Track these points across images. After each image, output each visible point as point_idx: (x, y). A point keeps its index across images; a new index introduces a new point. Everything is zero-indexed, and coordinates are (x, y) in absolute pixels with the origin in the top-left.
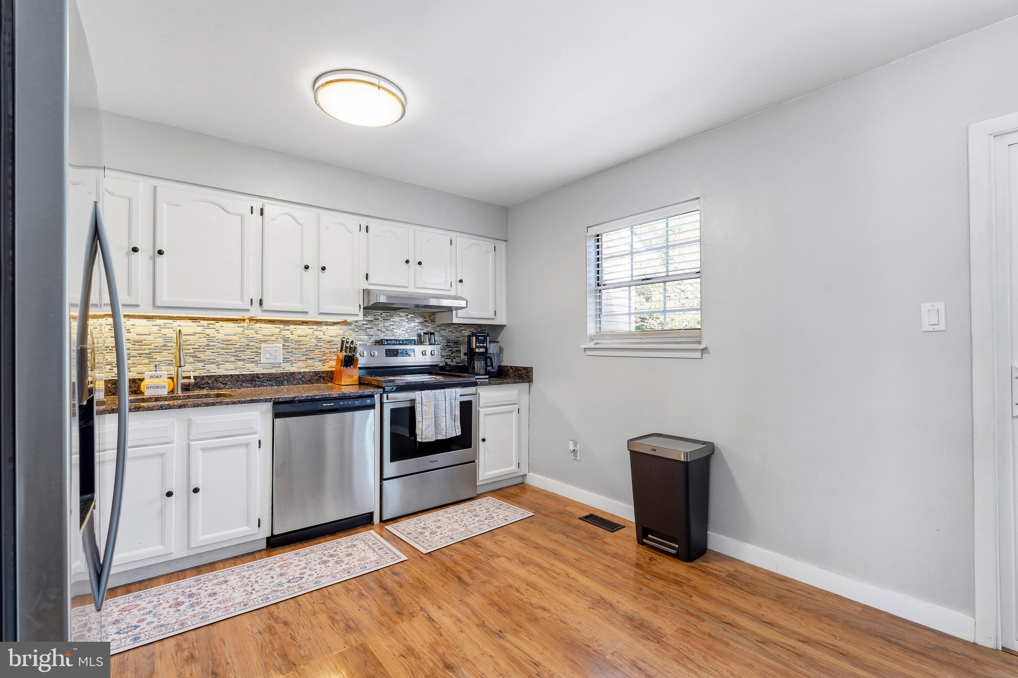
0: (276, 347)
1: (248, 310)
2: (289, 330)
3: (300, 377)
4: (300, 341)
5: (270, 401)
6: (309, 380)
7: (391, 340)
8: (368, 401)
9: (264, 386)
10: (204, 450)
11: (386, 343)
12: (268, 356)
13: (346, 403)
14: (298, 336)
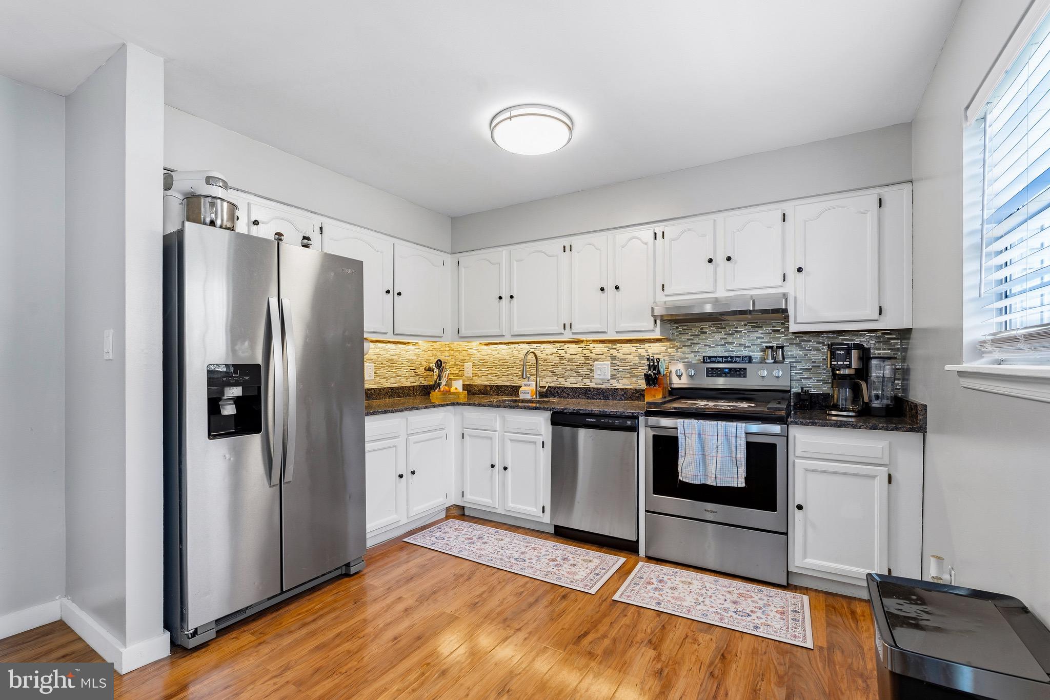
0: (604, 364)
1: (562, 334)
2: (616, 349)
3: (623, 393)
4: (625, 359)
5: (550, 410)
6: (630, 397)
7: (716, 357)
8: (629, 422)
9: (594, 399)
10: (511, 440)
11: (708, 361)
12: (599, 372)
13: (607, 421)
14: (623, 354)
